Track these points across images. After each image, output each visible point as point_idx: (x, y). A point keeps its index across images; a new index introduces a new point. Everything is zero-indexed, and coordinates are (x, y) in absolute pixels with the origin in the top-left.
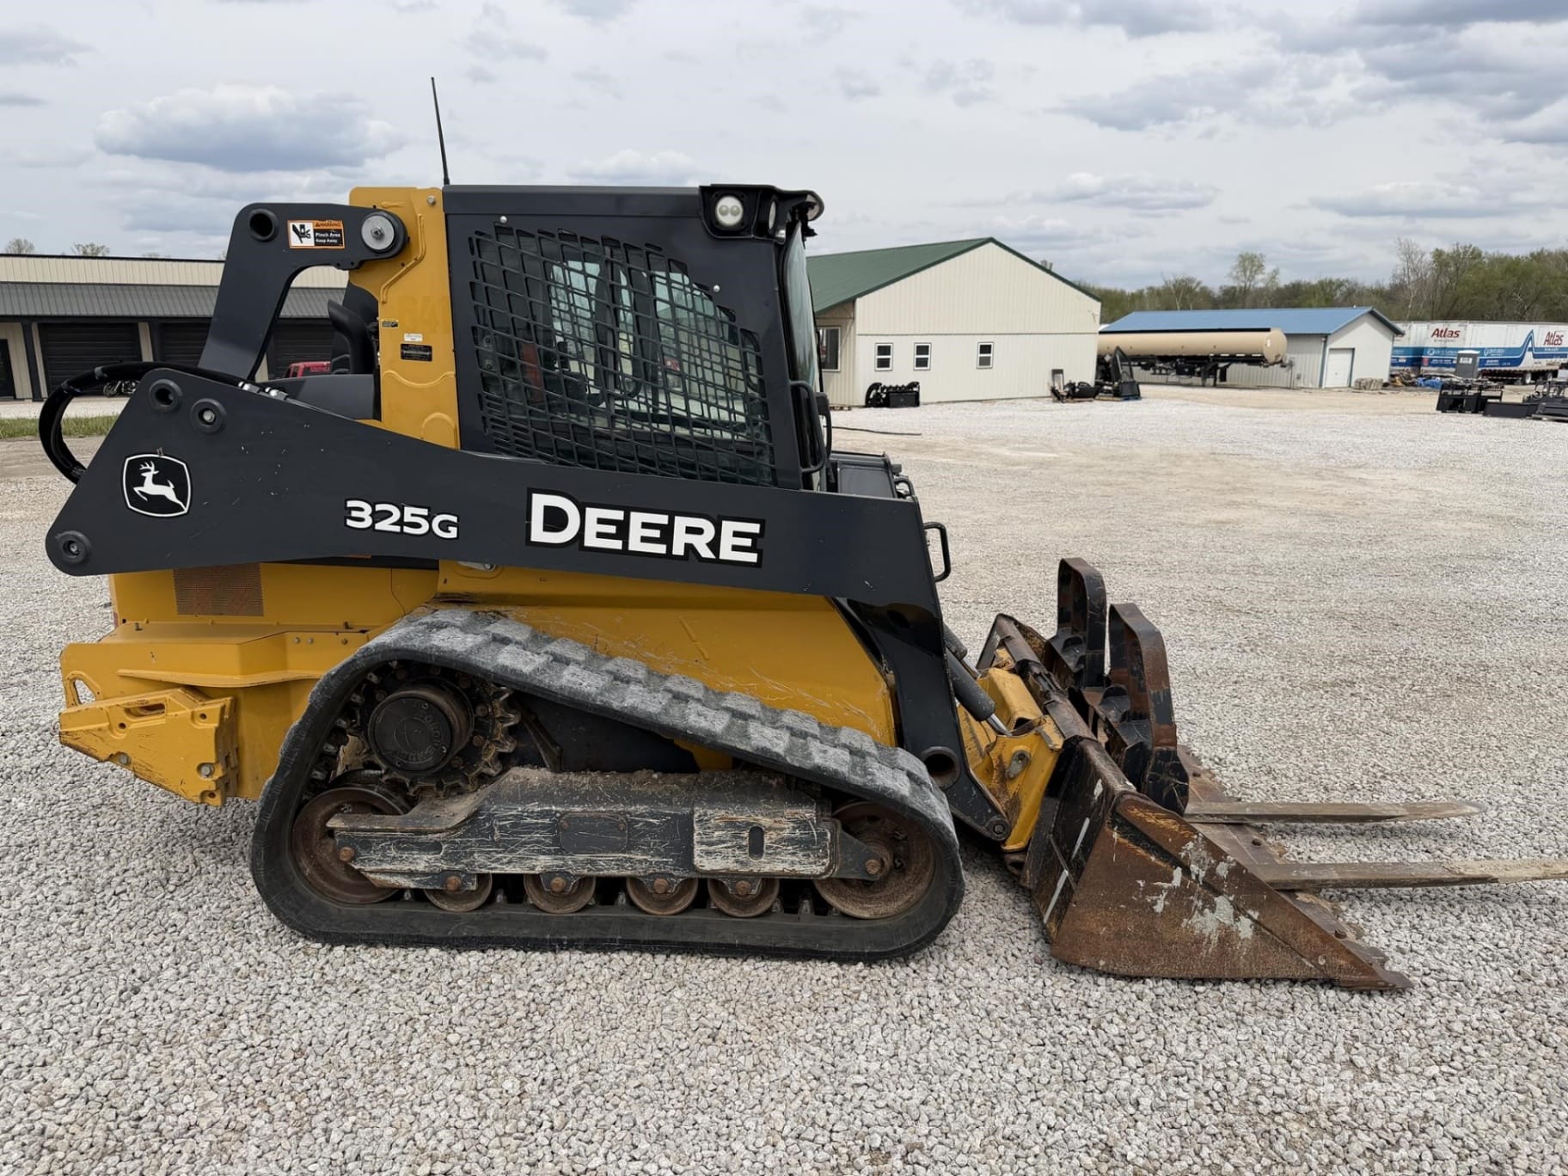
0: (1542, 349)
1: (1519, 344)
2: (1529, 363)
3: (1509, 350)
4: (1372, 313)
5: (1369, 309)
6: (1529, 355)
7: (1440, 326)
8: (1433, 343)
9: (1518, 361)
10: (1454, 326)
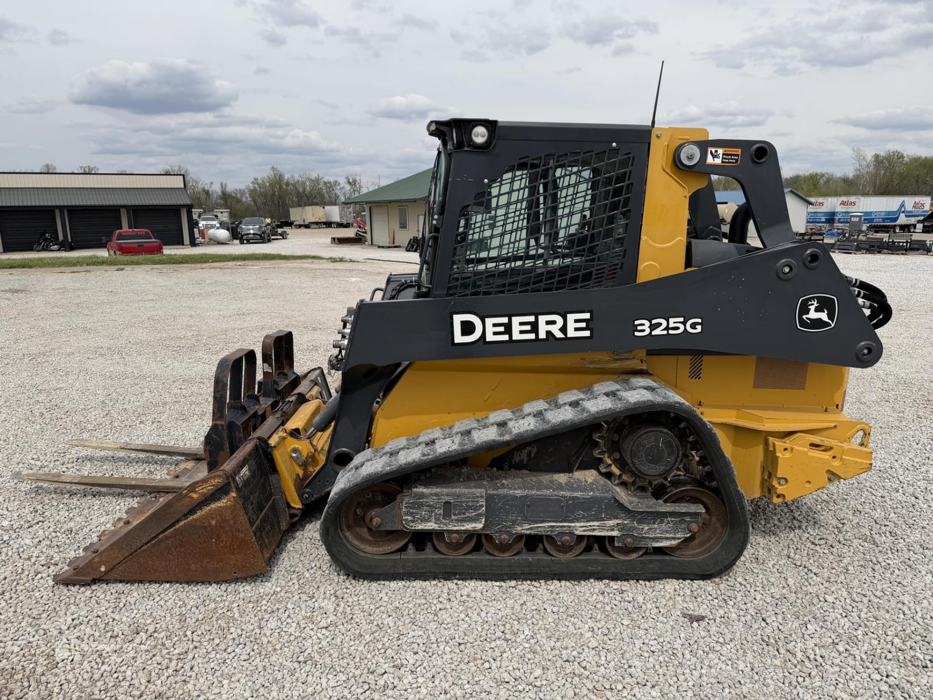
0: (911, 212)
1: (895, 209)
2: (902, 220)
3: (889, 213)
4: (791, 192)
5: (790, 189)
6: (902, 216)
7: (845, 199)
8: (840, 209)
9: (896, 219)
10: (852, 199)
